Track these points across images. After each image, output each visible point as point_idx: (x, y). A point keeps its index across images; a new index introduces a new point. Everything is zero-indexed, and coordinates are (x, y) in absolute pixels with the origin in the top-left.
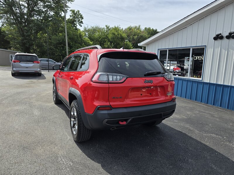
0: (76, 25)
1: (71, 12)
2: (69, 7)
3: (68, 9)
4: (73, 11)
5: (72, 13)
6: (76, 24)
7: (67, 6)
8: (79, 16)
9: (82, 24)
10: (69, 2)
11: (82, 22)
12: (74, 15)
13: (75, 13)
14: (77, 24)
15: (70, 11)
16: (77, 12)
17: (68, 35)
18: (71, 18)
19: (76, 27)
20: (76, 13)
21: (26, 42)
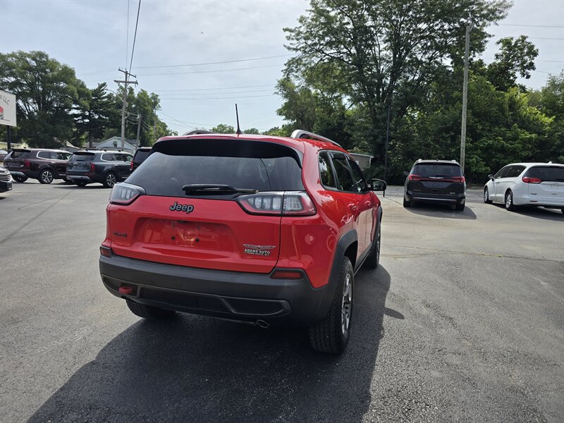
0: (512, 78)
1: (501, 44)
2: (490, 36)
3: (486, 41)
4: (506, 43)
5: (504, 47)
6: (512, 75)
7: (483, 35)
8: (525, 51)
9: (531, 72)
10: (492, 23)
11: (532, 64)
12: (509, 50)
13: (513, 44)
14: (518, 74)
15: (498, 43)
16: (518, 41)
17: (469, 107)
18: (499, 61)
19: (513, 81)
20: (516, 44)
21: (379, 133)
